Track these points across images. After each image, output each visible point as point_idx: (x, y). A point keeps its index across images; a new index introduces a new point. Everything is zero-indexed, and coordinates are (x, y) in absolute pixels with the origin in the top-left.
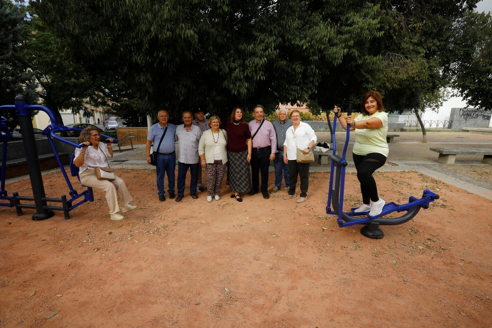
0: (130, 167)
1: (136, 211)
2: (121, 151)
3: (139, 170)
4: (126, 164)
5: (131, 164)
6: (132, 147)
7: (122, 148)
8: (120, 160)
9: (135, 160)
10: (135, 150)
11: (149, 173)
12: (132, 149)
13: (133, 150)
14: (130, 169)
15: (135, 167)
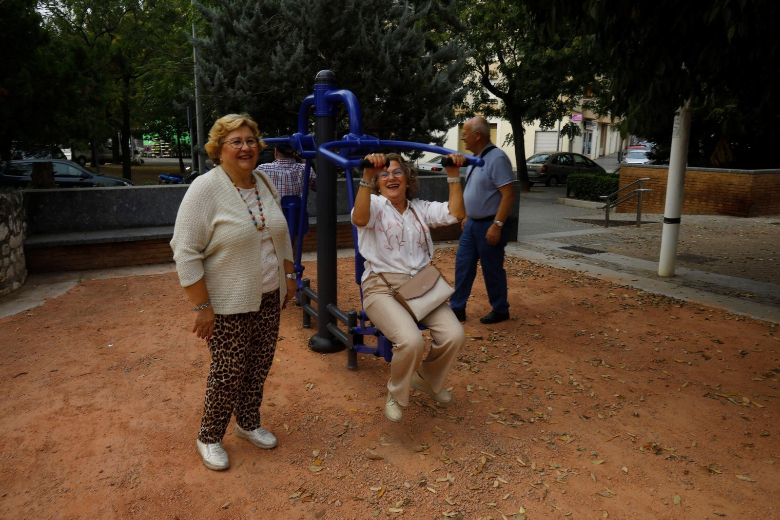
0: (593, 271)
1: (497, 416)
2: (607, 223)
3: (611, 286)
4: (590, 262)
5: (603, 264)
6: (639, 217)
7: (614, 216)
8: (589, 247)
9: (624, 253)
10: (643, 227)
11: (631, 301)
12: (638, 223)
13: (638, 226)
14: (588, 278)
15: (607, 274)
